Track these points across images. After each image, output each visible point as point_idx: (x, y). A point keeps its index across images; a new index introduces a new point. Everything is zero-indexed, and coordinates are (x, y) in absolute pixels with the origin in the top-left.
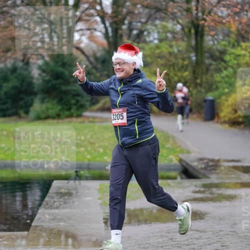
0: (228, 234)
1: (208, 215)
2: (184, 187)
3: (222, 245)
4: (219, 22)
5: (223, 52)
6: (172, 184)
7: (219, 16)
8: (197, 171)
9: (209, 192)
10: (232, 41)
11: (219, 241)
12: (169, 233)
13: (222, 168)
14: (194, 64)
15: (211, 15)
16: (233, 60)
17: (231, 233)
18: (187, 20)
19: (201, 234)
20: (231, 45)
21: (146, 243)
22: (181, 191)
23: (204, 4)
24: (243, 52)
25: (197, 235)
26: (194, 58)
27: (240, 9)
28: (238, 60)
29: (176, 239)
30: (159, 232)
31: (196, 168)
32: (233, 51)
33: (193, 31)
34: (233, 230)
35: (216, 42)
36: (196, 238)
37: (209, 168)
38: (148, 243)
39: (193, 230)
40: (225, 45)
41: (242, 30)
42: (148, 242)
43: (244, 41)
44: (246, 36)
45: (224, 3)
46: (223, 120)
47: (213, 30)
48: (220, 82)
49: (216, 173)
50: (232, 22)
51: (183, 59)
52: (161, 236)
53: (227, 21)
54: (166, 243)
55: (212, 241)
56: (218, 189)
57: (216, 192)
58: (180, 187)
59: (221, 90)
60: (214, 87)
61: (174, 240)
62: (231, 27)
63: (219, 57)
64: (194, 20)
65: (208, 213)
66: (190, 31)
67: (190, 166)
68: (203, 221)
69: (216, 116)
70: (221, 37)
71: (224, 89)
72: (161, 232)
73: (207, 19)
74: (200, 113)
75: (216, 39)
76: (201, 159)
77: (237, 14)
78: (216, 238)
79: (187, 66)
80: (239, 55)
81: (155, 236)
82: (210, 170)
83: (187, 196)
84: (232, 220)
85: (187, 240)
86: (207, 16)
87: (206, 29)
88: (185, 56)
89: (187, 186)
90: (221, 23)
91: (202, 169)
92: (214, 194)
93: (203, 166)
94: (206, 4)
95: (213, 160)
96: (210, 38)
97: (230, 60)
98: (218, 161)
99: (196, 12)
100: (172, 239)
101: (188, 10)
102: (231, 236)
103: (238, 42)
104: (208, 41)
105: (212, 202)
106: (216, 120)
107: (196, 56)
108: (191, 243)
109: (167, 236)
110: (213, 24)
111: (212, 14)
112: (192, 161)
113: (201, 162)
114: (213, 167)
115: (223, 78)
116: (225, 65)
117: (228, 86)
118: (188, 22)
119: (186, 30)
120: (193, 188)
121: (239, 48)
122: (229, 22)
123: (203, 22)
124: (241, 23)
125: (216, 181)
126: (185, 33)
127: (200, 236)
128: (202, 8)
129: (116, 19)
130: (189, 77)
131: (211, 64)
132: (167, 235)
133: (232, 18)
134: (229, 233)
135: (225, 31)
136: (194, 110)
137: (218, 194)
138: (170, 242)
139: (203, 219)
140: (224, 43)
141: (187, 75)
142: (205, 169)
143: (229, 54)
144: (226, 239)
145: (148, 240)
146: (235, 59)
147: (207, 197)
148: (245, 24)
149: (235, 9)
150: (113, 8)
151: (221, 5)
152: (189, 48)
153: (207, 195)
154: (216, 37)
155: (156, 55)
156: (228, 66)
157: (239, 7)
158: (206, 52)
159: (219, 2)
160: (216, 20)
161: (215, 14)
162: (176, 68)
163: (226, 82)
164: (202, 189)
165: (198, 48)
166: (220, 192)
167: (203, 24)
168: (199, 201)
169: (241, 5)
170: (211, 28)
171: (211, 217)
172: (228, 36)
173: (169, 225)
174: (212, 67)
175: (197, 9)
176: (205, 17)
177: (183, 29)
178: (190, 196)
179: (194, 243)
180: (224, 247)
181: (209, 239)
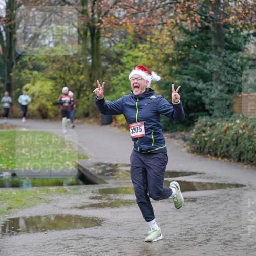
0: (126, 241)
1: (105, 221)
2: (80, 194)
3: (120, 251)
4: (115, 24)
5: (120, 55)
6: (69, 191)
7: (116, 18)
8: (94, 176)
9: (107, 197)
10: (129, 42)
11: (117, 248)
12: (65, 240)
13: (120, 173)
14: (90, 67)
15: (107, 17)
16: (131, 62)
17: (129, 239)
18: (82, 22)
19: (98, 241)
20: (129, 47)
21: (42, 251)
22: (77, 197)
23: (100, 6)
24: (141, 54)
25: (94, 242)
26: (90, 61)
27: (137, 10)
28: (135, 62)
29: (72, 246)
30: (55, 240)
31: (93, 173)
32: (130, 52)
33: (89, 34)
34: (131, 236)
35: (113, 44)
36: (93, 245)
37: (107, 174)
38: (44, 252)
39: (90, 237)
40: (121, 47)
41: (140, 31)
42: (43, 250)
43: (141, 43)
44: (143, 37)
45: (120, 4)
46: (120, 123)
47: (109, 32)
48: (117, 85)
49: (113, 178)
50: (128, 24)
51: (79, 63)
52: (57, 244)
53: (124, 23)
54: (62, 251)
55: (109, 248)
56: (115, 195)
57: (114, 198)
58: (76, 194)
59: (118, 93)
60: (111, 90)
61: (70, 248)
62: (128, 28)
63: (116, 59)
64: (90, 22)
65: (105, 219)
66: (86, 33)
67: (87, 171)
68: (100, 228)
69: (114, 120)
70: (118, 39)
71: (122, 91)
72: (57, 239)
73: (103, 20)
74: (97, 117)
75: (113, 41)
76: (98, 164)
77: (134, 14)
78: (113, 244)
79: (83, 69)
80: (137, 57)
81: (51, 244)
82: (108, 175)
83: (84, 202)
84: (130, 226)
85: (83, 247)
86: (102, 17)
87: (103, 31)
88: (81, 59)
89: (84, 192)
90: (118, 24)
91: (99, 174)
92: (112, 199)
93: (100, 171)
94: (102, 6)
95: (110, 165)
96: (107, 40)
97: (128, 62)
98: (116, 165)
99: (91, 14)
100: (68, 247)
101: (84, 12)
102: (128, 243)
103: (135, 43)
104: (105, 43)
105: (110, 208)
106: (113, 123)
107: (92, 58)
108: (88, 250)
109: (63, 244)
110: (109, 25)
111: (109, 16)
112: (89, 167)
113: (98, 167)
114: (111, 172)
115: (120, 80)
116: (123, 68)
117: (126, 88)
118: (84, 24)
119: (82, 33)
120: (90, 194)
121: (137, 50)
122: (126, 23)
123: (99, 24)
124: (138, 24)
125: (113, 187)
126: (81, 36)
127: (97, 243)
128: (98, 9)
129: (10, 23)
130: (85, 81)
131: (107, 68)
132: (63, 242)
133: (129, 19)
134: (126, 239)
135: (122, 33)
136: (91, 114)
137: (115, 199)
138: (66, 250)
139: (101, 225)
140: (121, 45)
141: (83, 79)
142: (102, 174)
143: (126, 56)
144: (124, 245)
145: (44, 248)
146: (132, 61)
147: (105, 203)
148: (142, 25)
149: (131, 9)
150: (7, 12)
151: (118, 7)
152: (86, 51)
153: (104, 201)
154: (113, 39)
155: (52, 59)
156: (126, 68)
157: (136, 7)
158: (102, 55)
159: (115, 3)
160: (112, 22)
161: (112, 15)
162: (72, 72)
163: (123, 85)
164: (99, 195)
165: (94, 51)
166: (117, 197)
167: (99, 26)
168: (96, 207)
169: (139, 6)
170: (107, 29)
171: (108, 224)
172: (125, 38)
173: (65, 233)
174: (109, 70)
175: (92, 11)
176: (101, 18)
177: (79, 31)
178: (87, 202)
179: (90, 250)
180: (121, 254)
181: (106, 246)
